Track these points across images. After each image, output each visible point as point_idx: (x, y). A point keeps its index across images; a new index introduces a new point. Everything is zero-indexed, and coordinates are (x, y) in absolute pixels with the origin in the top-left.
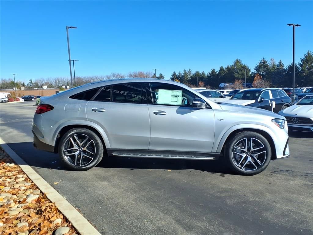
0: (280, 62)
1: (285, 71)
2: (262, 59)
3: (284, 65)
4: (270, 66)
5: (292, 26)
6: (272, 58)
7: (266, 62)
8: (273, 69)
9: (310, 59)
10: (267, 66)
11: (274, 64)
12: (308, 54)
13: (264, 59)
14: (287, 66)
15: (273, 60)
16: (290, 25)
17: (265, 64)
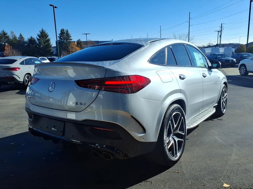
0: (21, 35)
1: (26, 43)
2: (2, 31)
3: (24, 38)
4: (11, 38)
5: (52, 6)
6: (12, 31)
7: (6, 34)
8: (15, 41)
9: (44, 35)
10: (8, 37)
11: (15, 36)
12: (42, 31)
13: (3, 30)
14: (28, 39)
15: (13, 32)
16: (51, 5)
17: (5, 35)
